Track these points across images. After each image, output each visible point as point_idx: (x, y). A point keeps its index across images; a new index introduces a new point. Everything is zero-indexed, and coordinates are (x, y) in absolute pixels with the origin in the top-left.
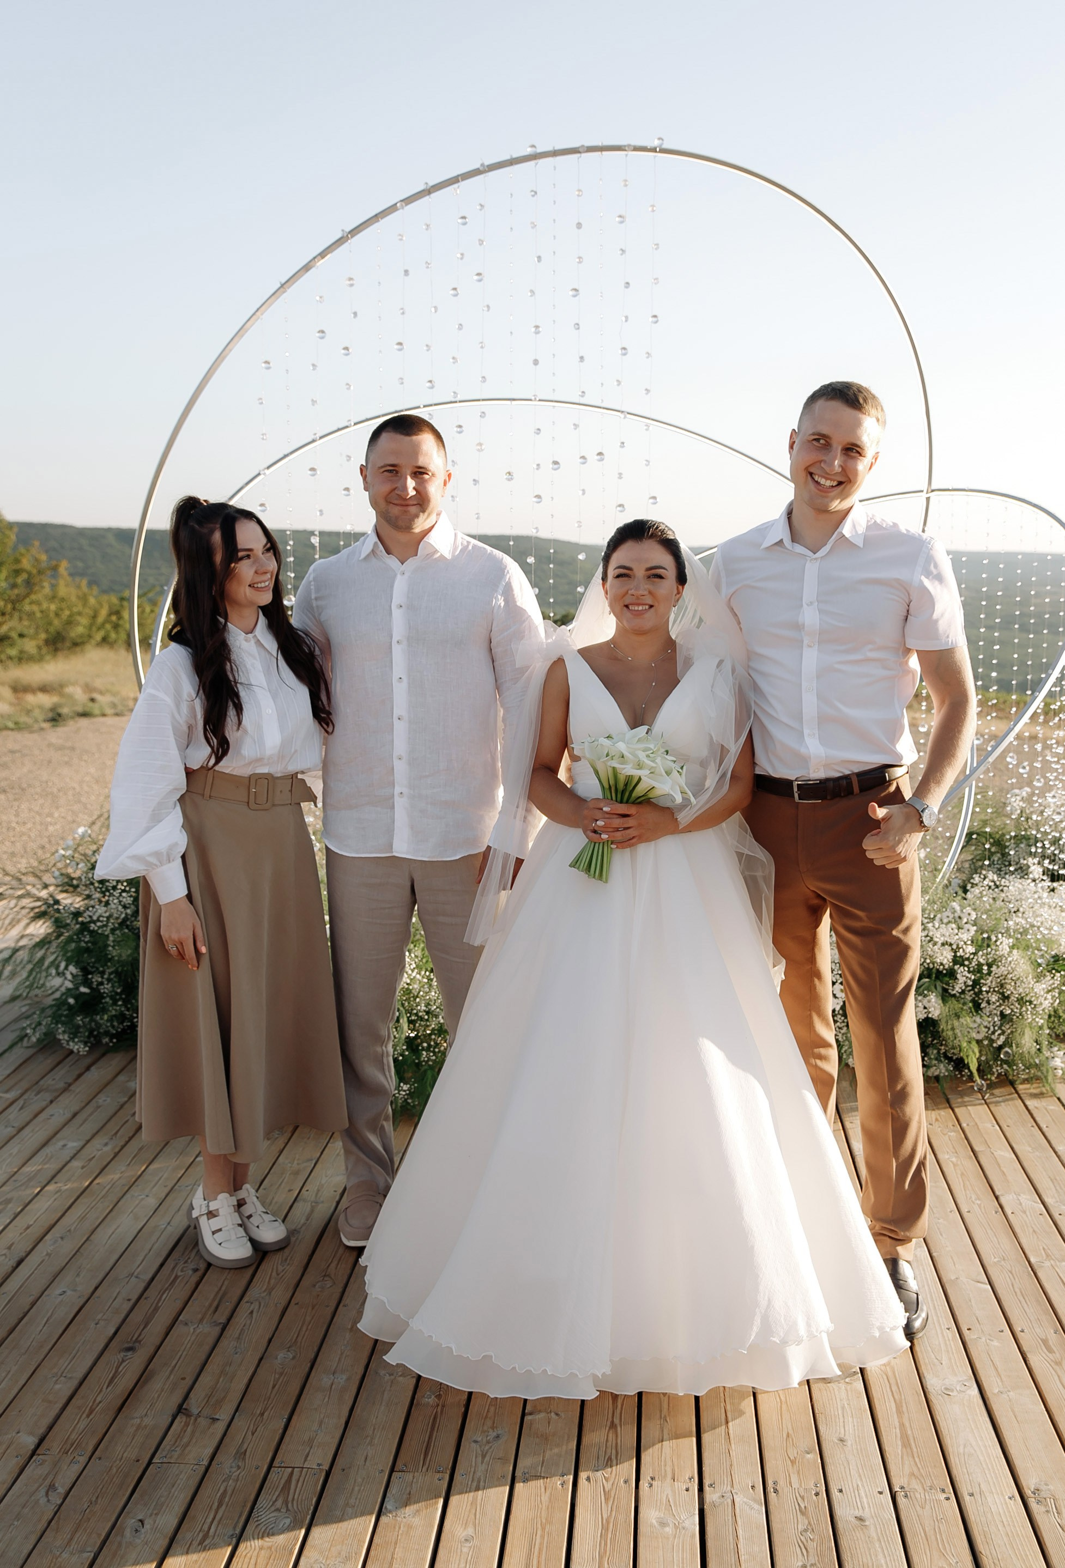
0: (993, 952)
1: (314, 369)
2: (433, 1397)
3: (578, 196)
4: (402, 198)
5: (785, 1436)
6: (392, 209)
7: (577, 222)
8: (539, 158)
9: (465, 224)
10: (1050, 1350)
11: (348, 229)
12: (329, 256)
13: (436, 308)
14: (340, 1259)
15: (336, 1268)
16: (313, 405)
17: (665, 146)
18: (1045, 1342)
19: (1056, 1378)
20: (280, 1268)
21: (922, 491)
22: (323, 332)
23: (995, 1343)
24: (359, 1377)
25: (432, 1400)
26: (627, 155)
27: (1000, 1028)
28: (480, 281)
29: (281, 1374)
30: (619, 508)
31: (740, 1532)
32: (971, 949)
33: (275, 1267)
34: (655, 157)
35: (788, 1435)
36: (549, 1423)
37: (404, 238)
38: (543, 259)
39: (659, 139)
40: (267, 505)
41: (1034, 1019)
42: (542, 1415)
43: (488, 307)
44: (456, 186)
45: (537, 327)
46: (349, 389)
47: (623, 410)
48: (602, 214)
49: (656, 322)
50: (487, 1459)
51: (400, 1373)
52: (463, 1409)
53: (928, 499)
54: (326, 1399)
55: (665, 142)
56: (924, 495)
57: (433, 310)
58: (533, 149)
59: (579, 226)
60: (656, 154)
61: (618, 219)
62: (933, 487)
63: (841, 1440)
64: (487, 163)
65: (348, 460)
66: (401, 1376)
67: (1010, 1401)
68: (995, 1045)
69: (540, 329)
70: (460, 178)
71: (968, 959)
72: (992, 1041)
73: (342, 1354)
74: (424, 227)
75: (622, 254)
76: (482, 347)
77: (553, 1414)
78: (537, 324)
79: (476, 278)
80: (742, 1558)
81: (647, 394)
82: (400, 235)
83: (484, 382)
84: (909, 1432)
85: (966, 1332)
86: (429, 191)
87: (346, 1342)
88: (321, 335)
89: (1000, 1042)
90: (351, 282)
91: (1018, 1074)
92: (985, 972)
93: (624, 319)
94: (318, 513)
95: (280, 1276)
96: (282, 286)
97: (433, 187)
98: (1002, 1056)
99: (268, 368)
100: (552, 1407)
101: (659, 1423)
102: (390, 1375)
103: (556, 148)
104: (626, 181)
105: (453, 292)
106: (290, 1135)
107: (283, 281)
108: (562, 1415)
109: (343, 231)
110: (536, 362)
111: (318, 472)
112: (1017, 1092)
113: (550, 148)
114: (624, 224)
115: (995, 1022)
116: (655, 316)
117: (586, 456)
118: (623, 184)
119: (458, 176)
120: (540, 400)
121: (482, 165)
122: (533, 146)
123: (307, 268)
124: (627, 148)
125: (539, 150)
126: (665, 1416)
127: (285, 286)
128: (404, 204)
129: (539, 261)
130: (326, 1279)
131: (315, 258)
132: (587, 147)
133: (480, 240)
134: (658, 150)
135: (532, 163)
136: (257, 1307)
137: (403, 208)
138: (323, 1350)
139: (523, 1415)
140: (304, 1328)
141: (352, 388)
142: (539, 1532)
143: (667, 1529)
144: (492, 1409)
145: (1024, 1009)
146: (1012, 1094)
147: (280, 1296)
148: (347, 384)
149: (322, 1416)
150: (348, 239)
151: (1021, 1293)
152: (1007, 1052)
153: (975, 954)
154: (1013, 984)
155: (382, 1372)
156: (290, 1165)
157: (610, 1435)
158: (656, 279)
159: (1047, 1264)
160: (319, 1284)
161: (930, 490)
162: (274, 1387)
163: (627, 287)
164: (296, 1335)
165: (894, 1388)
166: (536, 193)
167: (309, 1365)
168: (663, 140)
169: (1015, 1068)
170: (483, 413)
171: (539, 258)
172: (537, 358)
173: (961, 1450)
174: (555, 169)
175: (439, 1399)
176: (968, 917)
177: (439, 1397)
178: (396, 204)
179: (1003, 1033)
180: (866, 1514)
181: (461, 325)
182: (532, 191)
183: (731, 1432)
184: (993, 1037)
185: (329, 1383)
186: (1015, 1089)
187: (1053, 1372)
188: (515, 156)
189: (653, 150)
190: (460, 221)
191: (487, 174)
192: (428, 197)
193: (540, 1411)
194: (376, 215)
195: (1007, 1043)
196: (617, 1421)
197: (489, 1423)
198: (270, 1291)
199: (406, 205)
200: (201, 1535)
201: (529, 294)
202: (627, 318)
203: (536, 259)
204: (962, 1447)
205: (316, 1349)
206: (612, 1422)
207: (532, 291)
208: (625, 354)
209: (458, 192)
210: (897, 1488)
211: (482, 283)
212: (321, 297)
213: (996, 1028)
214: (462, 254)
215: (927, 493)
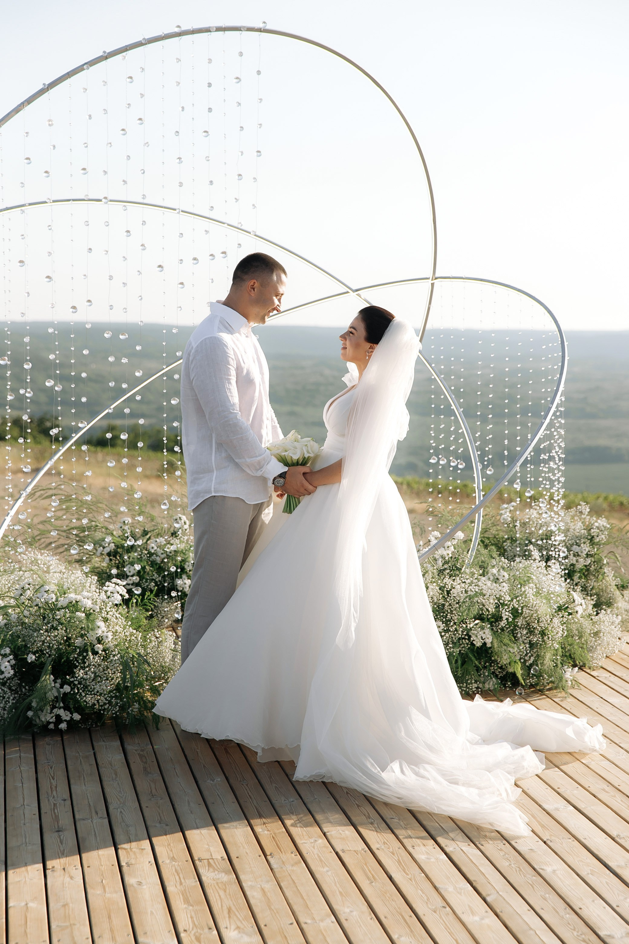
0: (523, 599)
1: (23, 186)
3: (209, 63)
4: (87, 61)
6: (79, 69)
7: (208, 82)
8: (183, 35)
9: (131, 82)
10: (607, 792)
11: (47, 82)
13: (110, 143)
17: (267, 28)
18: (604, 790)
21: (429, 279)
22: (28, 159)
23: (575, 792)
26: (241, 34)
27: (530, 652)
28: (141, 124)
31: (471, 858)
32: (508, 598)
34: (260, 35)
37: (88, 91)
38: (185, 109)
39: (264, 22)
41: (552, 644)
43: (147, 143)
44: (124, 54)
48: (225, 76)
49: (260, 156)
50: (316, 848)
53: (433, 285)
55: (267, 25)
56: (430, 281)
57: (109, 145)
58: (180, 29)
60: (261, 33)
61: (236, 80)
62: (437, 275)
64: (146, 38)
68: (527, 664)
69: (183, 160)
70: (128, 48)
71: (506, 605)
72: (525, 661)
74: (103, 83)
75: (238, 106)
76: (143, 173)
79: (138, 122)
80: (477, 865)
81: (254, 209)
82: (85, 88)
84: (543, 823)
85: (558, 790)
86: (105, 56)
88: (28, 161)
89: (531, 661)
90: (50, 122)
92: (520, 611)
93: (240, 153)
97: (108, 53)
98: (532, 672)
103: (195, 28)
104: (241, 52)
105: (123, 132)
109: (44, 83)
110: (181, 184)
112: (546, 695)
113: (190, 28)
114: (240, 84)
115: (526, 648)
116: (259, 152)
117: (214, 254)
118: (239, 54)
119: (128, 46)
121: (144, 39)
122: (179, 27)
124: (242, 29)
127: (1, 123)
129: (183, 111)
132: (215, 27)
133: (141, 94)
134: (262, 30)
135: (177, 38)
137: (88, 69)
142: (365, 867)
143: (432, 860)
145: (546, 638)
146: (544, 696)
150: (48, 90)
152: (535, 669)
153: (512, 600)
154: (536, 622)
158: (261, 124)
159: (593, 763)
160: (152, 798)
161: (434, 278)
163: (242, 130)
165: (527, 810)
166: (180, 60)
168: (266, 23)
171: (183, 108)
174: (192, 43)
176: (503, 578)
177: (268, 831)
178: (82, 65)
179: (532, 655)
180: (533, 848)
181: (128, 156)
182: (178, 59)
184: (526, 658)
186: (545, 693)
188: (165, 34)
189: (260, 30)
190: (129, 80)
191: (147, 45)
192: (104, 61)
194: (68, 73)
195: (535, 663)
199: (90, 66)
200: (178, 883)
201: (175, 134)
202: (242, 153)
203: (181, 109)
207: (177, 132)
208: (240, 179)
209: (126, 58)
210: (545, 840)
211: (143, 126)
212: (27, 132)
213: (528, 652)
214: (129, 104)
215: (432, 280)
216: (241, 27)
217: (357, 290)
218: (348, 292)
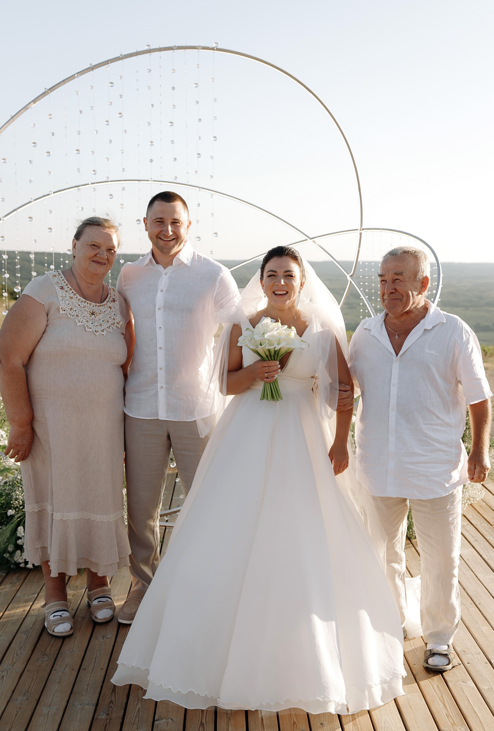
1: (30, 163)
2: (104, 715)
3: (173, 72)
4: (78, 72)
5: (292, 724)
6: (72, 77)
7: (172, 86)
8: (152, 52)
9: (112, 86)
11: (48, 88)
12: (38, 102)
13: (97, 131)
14: (52, 645)
15: (50, 650)
16: (30, 183)
17: (219, 47)
19: (431, 686)
20: (19, 652)
21: (358, 230)
22: (35, 143)
24: (64, 706)
25: (104, 717)
26: (198, 51)
28: (121, 117)
29: (20, 708)
30: (197, 239)
33: (16, 651)
34: (214, 53)
35: (294, 723)
36: (168, 724)
37: (79, 93)
38: (154, 105)
39: (215, 43)
40: (5, 237)
42: (164, 720)
43: (125, 131)
44: (107, 66)
45: (152, 142)
46: (50, 174)
47: (199, 186)
48: (186, 83)
49: (216, 140)
51: (86, 704)
52: (121, 720)
53: (361, 234)
54: (46, 720)
55: (219, 45)
56: (359, 232)
57: (95, 132)
58: (149, 47)
59: (173, 88)
60: (214, 51)
61: (194, 85)
62: (363, 227)
63: (322, 724)
64: (123, 54)
65: (50, 213)
66: (87, 705)
67: (408, 699)
69: (154, 143)
70: (109, 61)
73: (54, 695)
74: (90, 88)
75: (197, 104)
76: (122, 153)
77: (170, 720)
78: (152, 140)
79: (119, 115)
81: (211, 178)
82: (77, 92)
83: (124, 171)
86: (92, 68)
87: (56, 689)
88: (34, 145)
90: (51, 117)
91: (413, 534)
93: (198, 138)
94: (34, 242)
95: (19, 656)
96: (12, 117)
97: (94, 66)
99: (5, 162)
100: (169, 716)
101: (226, 721)
102: (81, 705)
103: (160, 47)
104: (198, 65)
105: (106, 123)
106: (23, 581)
107: (13, 115)
108: (175, 720)
109: (45, 88)
110: (151, 161)
111: (34, 220)
112: (412, 543)
113: (157, 47)
114: (197, 88)
116: (215, 137)
118: (197, 67)
119: (108, 60)
120: (154, 181)
121: (121, 55)
122: (149, 46)
123: (26, 108)
124: (199, 48)
125: (152, 48)
126: (229, 718)
127: (14, 118)
128: (79, 75)
129: (152, 107)
130: (44, 656)
131: (30, 103)
132: (178, 47)
133: (120, 95)
134: (215, 49)
135: (148, 54)
136: (6, 674)
137: (78, 77)
138: (43, 694)
139: (154, 721)
140: (33, 684)
141: (52, 174)
144: (137, 719)
146: (409, 544)
147: (19, 667)
148: (49, 172)
149: (43, 730)
150: (49, 93)
151: (414, 644)
155: (76, 704)
156: (23, 597)
157: (201, 728)
158: (215, 117)
160: (41, 659)
161: (361, 229)
162: (16, 716)
163: (200, 122)
164: (28, 687)
166: (150, 70)
167: (36, 702)
168: (217, 44)
169: (411, 530)
170: (124, 188)
171: (153, 105)
172: (152, 159)
173: (383, 726)
174: (160, 58)
175: (108, 716)
177: (108, 714)
178: (74, 75)
181: (111, 140)
182: (148, 69)
183: (264, 723)
185: (48, 711)
186: (411, 541)
187: (430, 684)
188: (138, 50)
189: (213, 49)
190: (109, 85)
191: (124, 60)
192: (92, 71)
193: (163, 719)
194: (64, 81)
196: (204, 721)
197: (135, 726)
198: (13, 665)
199: (80, 76)
201: (147, 124)
202: (200, 138)
203: (151, 106)
204: (383, 724)
205: (39, 694)
206: (202, 722)
207: (149, 123)
208: (199, 157)
209: (108, 69)
211: (122, 118)
212: (34, 124)
214: (111, 103)
215: (360, 231)
216: (198, 46)
217: (312, 238)
218: (307, 240)
